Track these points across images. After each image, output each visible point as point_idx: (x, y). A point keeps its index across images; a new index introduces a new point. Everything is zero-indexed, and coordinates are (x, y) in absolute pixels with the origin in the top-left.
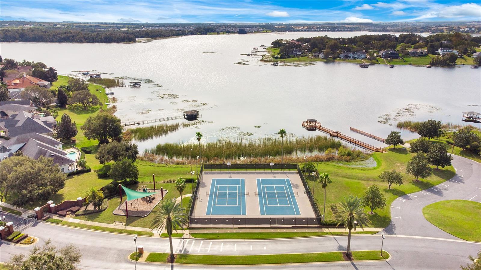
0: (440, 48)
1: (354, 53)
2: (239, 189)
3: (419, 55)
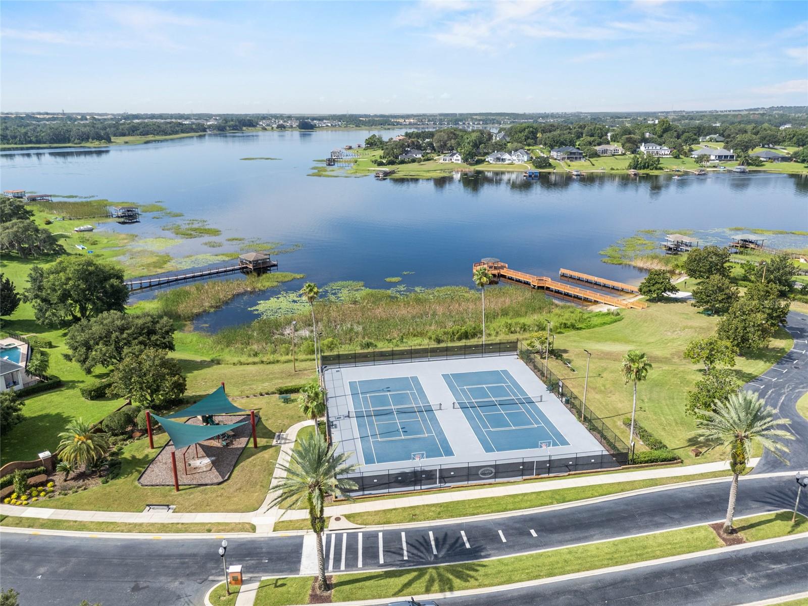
0: (643, 144)
1: (511, 152)
2: (415, 399)
3: (613, 155)
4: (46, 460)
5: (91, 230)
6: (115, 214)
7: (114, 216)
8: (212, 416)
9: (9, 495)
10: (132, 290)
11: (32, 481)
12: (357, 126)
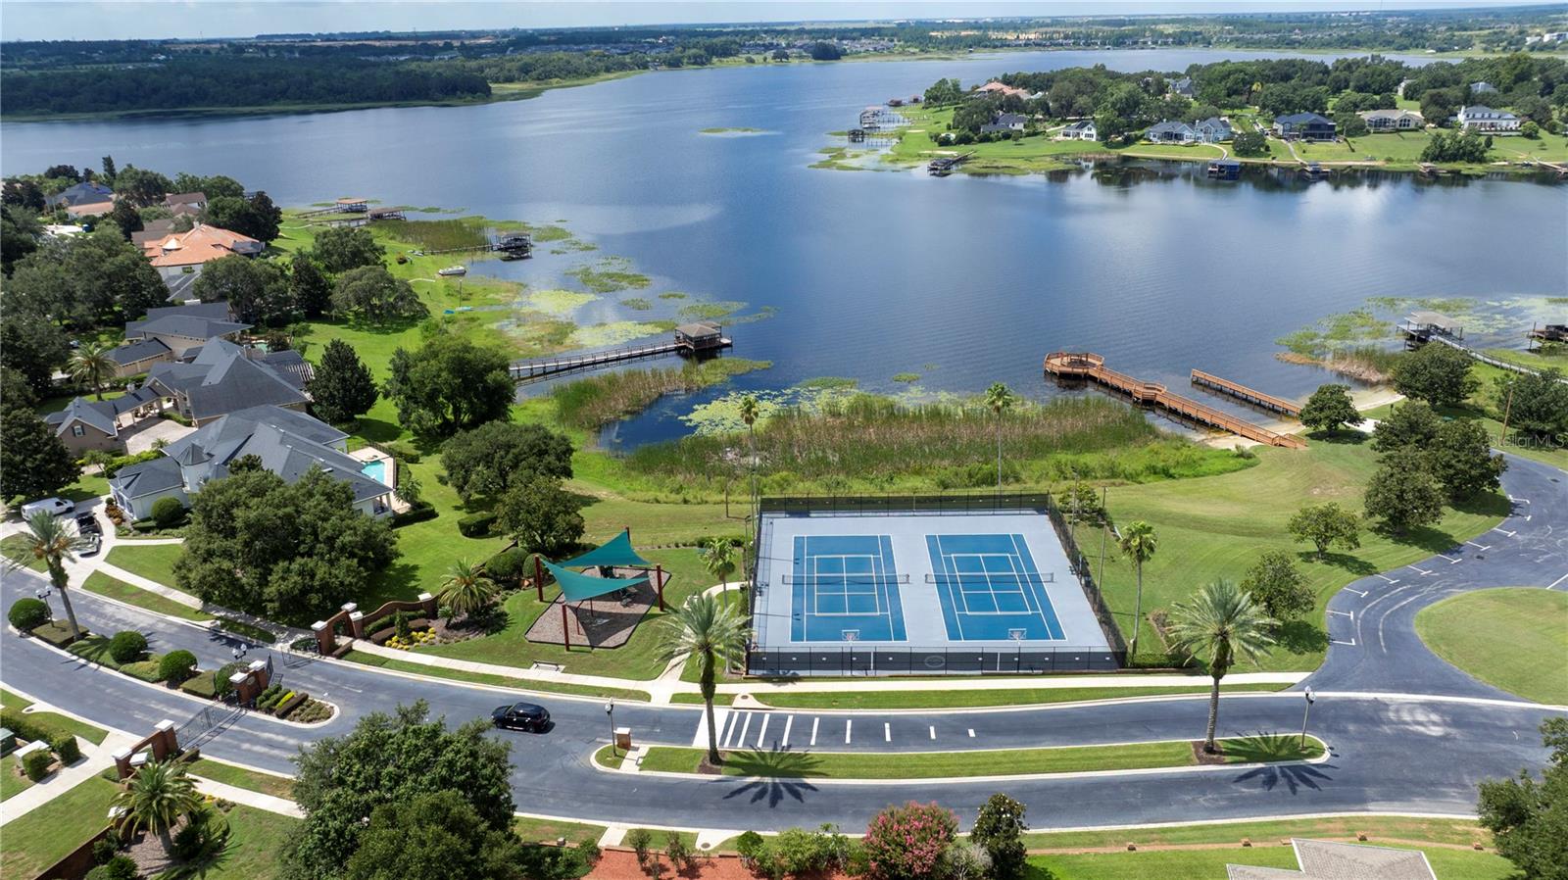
0: (1463, 108)
1: (1194, 123)
2: (878, 566)
3: (1398, 131)
4: (427, 602)
5: (462, 274)
6: (496, 245)
7: (495, 248)
8: (611, 568)
9: (390, 638)
10: (520, 379)
11: (412, 624)
12: (922, 51)
